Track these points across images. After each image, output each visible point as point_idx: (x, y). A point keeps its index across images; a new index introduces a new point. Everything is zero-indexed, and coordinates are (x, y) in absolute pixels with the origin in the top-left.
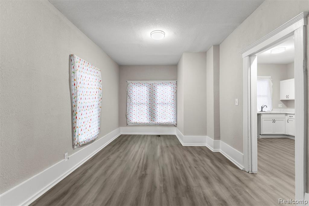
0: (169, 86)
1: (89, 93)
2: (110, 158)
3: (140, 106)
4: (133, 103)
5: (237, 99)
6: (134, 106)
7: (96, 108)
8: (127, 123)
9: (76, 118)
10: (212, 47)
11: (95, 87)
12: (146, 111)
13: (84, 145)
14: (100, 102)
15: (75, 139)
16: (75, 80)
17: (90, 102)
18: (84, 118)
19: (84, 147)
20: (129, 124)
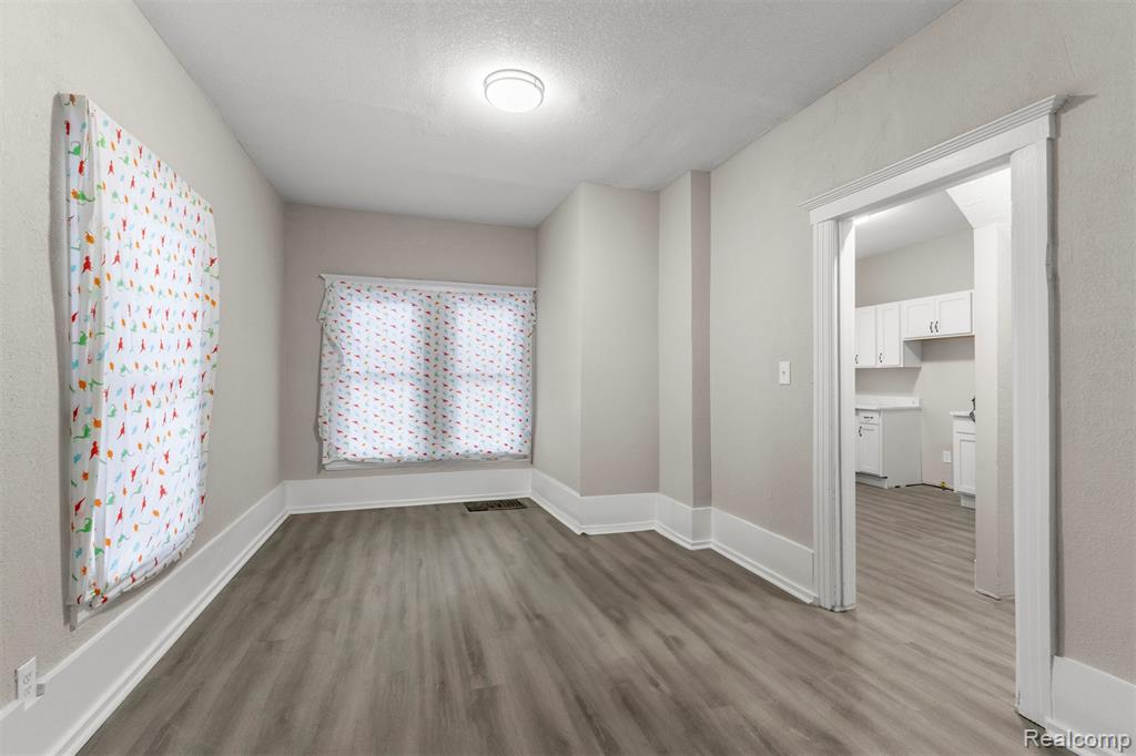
0: (505, 308)
1: (158, 318)
2: (281, 641)
3: (382, 383)
4: (351, 373)
5: (787, 363)
6: (354, 385)
7: (193, 396)
8: (320, 460)
9: (95, 451)
10: (689, 176)
11: (190, 289)
12: (408, 408)
13: (125, 596)
14: (208, 366)
15: (84, 571)
16: (89, 239)
17: (164, 366)
18: (132, 448)
19: (128, 602)
20: (327, 467)
